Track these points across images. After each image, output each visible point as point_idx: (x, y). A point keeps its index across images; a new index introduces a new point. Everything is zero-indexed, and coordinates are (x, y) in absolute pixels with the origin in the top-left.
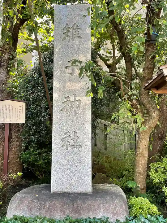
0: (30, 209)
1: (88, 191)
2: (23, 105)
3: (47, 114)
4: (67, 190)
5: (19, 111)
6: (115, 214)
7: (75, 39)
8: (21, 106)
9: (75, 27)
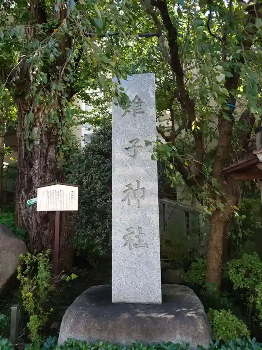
0: (89, 331)
1: (158, 301)
2: (75, 190)
3: (103, 200)
4: (132, 300)
5: (71, 196)
6: (196, 337)
7: (137, 115)
8: (74, 191)
9: (137, 101)
